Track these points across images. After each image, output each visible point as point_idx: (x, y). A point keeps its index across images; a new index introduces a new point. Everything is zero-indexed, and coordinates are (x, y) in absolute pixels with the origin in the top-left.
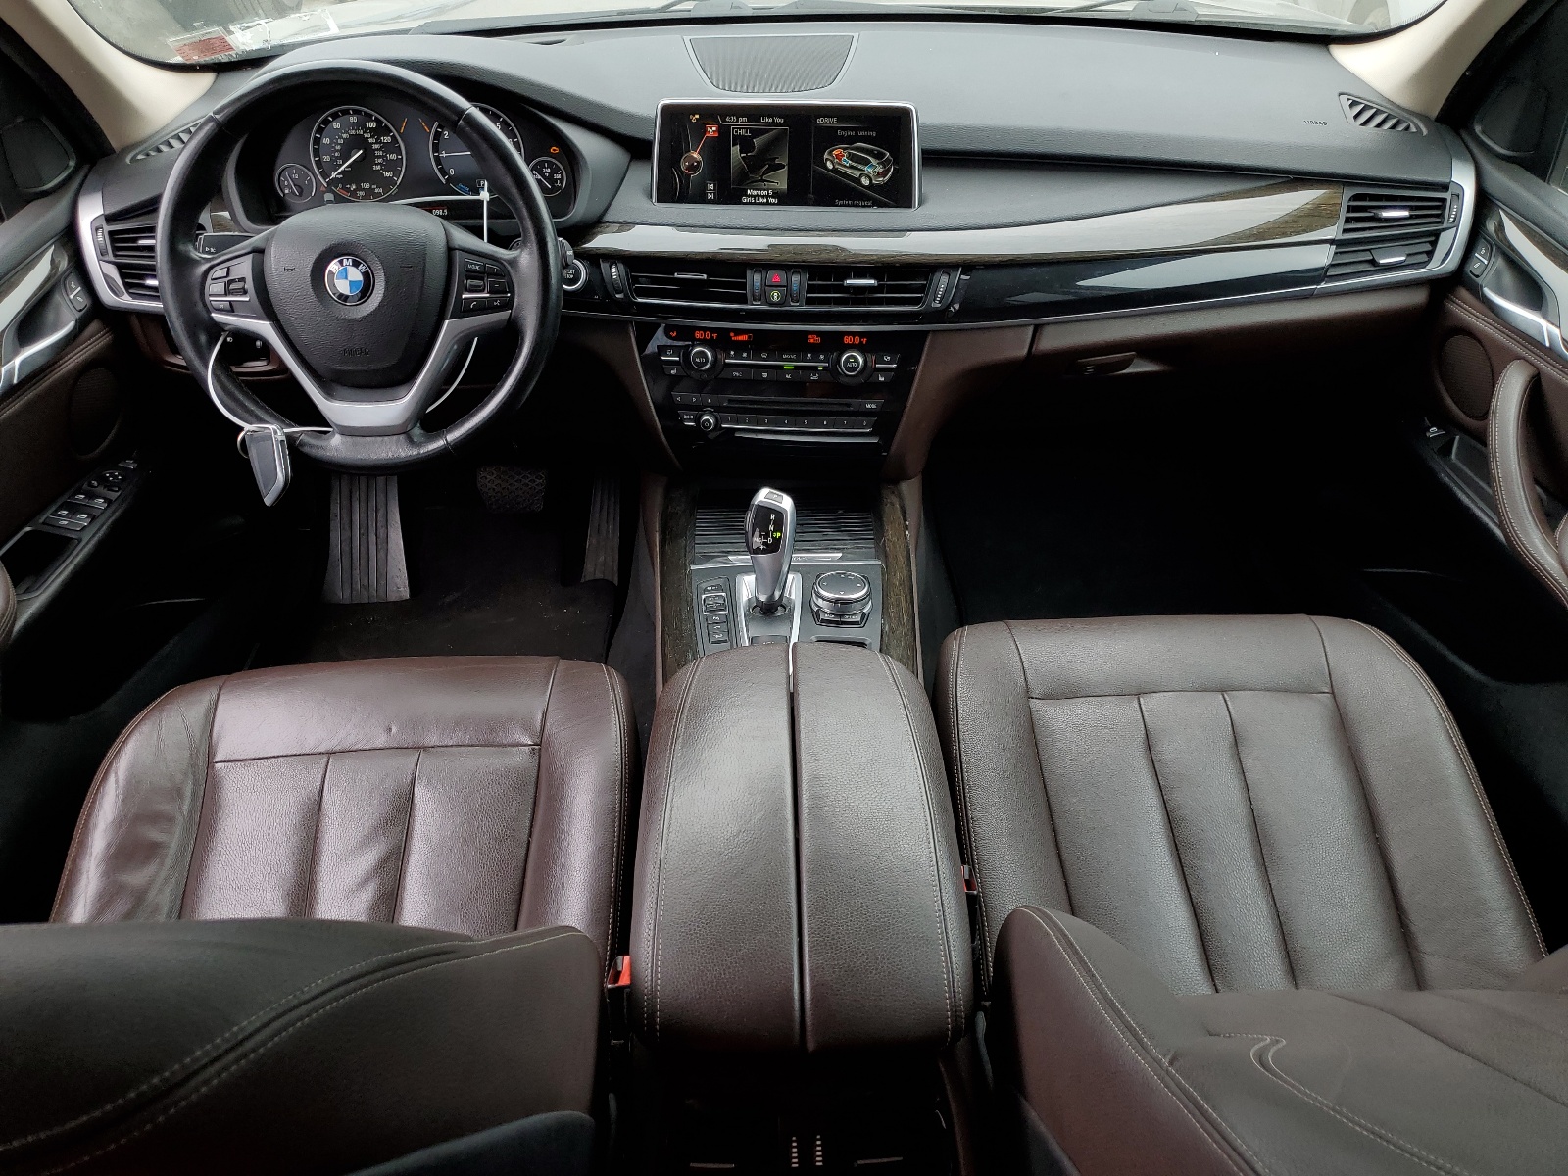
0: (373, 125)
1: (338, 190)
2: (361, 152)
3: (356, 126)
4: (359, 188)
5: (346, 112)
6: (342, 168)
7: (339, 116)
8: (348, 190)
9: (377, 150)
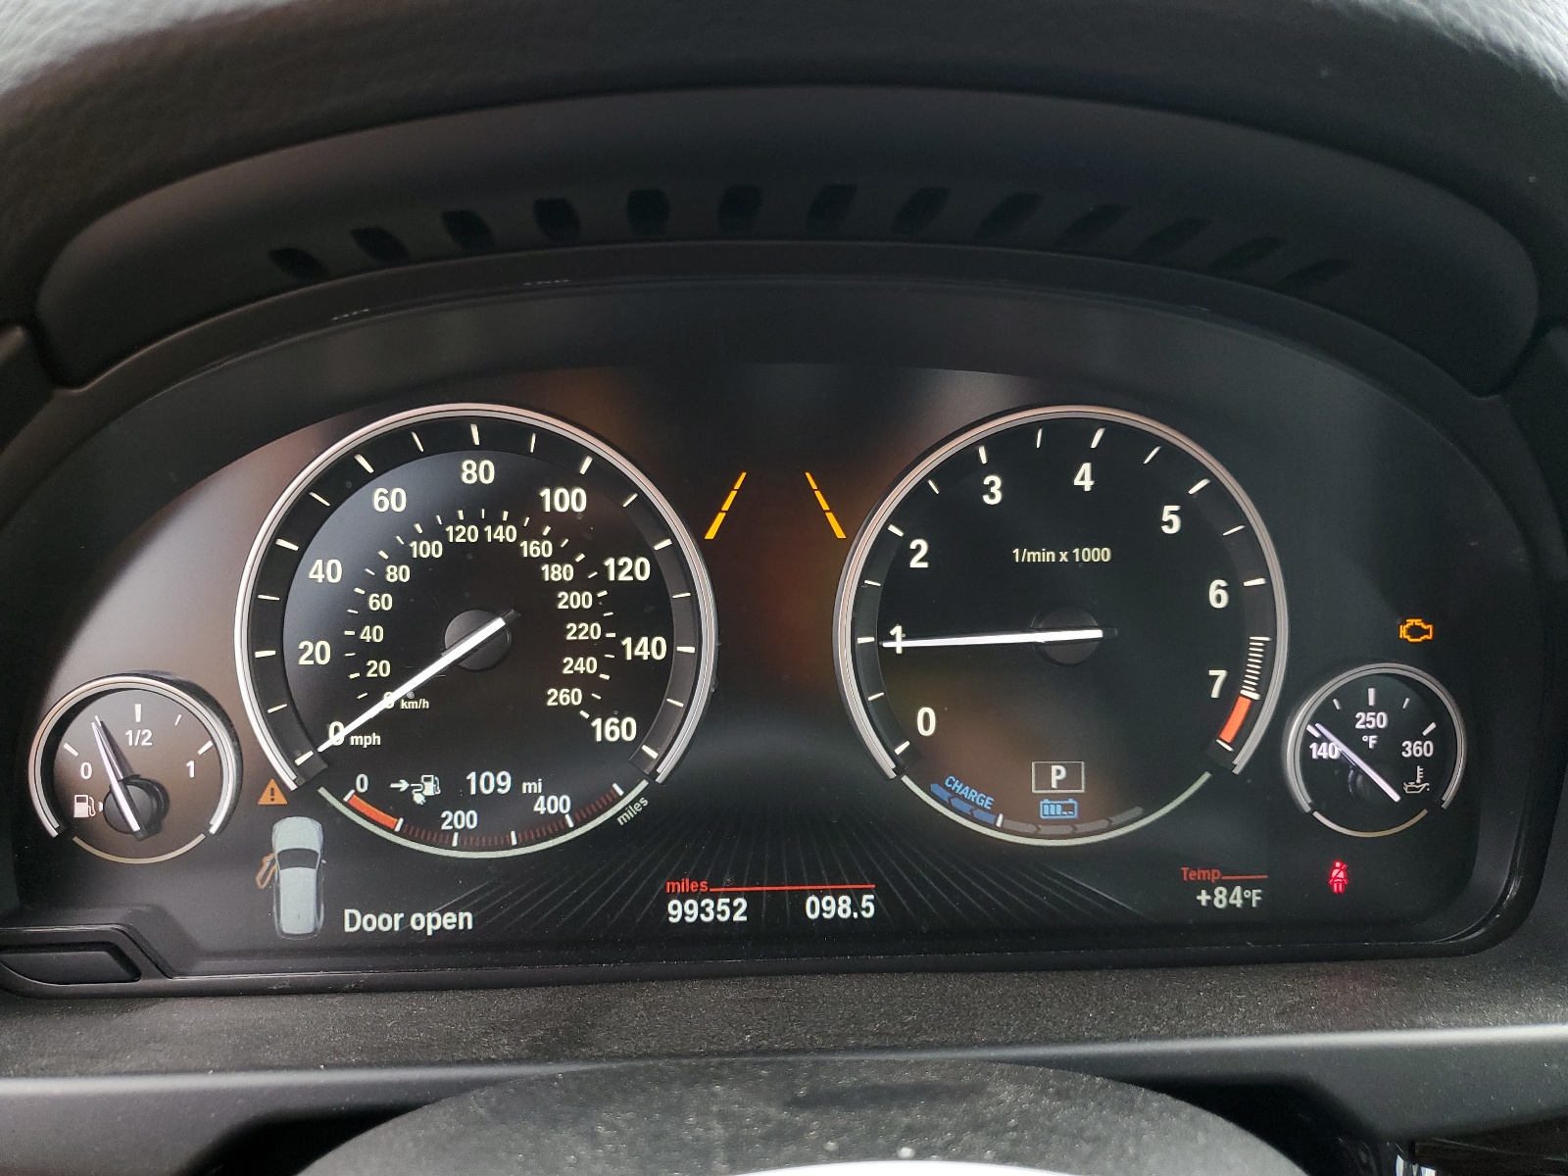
0: (571, 500)
1: (351, 803)
2: (498, 624)
3: (483, 504)
4: (455, 795)
5: (448, 438)
6: (388, 701)
7: (413, 455)
8: (400, 805)
9: (579, 615)
